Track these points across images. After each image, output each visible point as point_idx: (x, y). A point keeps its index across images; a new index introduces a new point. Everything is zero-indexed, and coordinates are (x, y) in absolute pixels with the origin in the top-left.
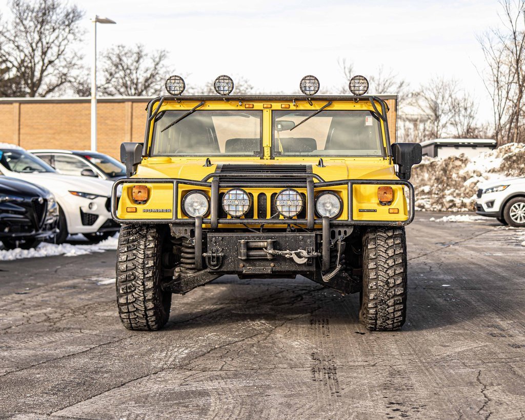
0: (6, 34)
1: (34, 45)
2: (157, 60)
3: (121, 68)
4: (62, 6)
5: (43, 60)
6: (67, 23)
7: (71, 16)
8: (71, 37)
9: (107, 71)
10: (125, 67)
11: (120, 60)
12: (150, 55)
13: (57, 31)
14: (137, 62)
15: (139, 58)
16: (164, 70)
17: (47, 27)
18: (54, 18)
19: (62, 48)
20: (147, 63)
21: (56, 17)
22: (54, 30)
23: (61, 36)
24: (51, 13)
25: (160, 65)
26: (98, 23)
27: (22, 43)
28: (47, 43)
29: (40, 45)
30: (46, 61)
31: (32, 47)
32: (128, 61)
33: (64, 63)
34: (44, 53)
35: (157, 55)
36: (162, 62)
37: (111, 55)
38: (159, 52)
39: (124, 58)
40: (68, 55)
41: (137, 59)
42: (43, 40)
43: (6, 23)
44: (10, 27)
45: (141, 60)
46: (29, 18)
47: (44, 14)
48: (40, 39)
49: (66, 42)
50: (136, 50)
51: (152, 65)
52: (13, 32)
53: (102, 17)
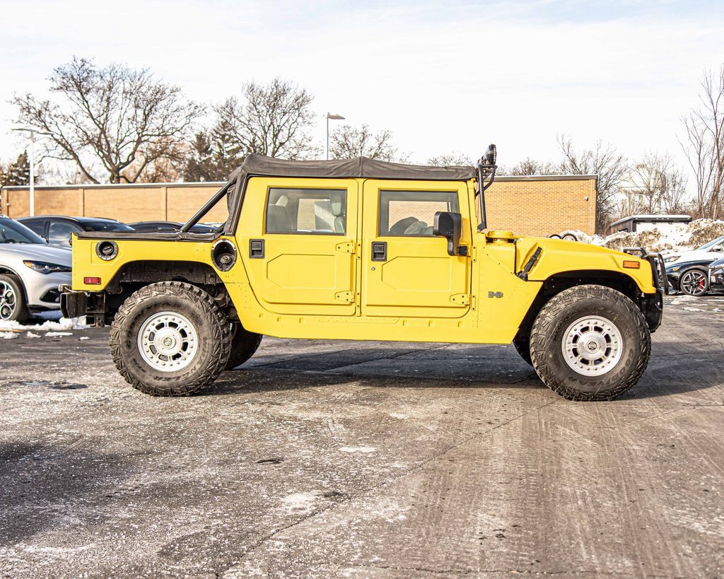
0: (240, 119)
1: (266, 128)
2: (381, 139)
3: (347, 149)
4: (292, 91)
5: (274, 143)
6: (296, 107)
7: (300, 100)
8: (300, 120)
9: (334, 151)
10: (351, 147)
11: (346, 140)
12: (375, 135)
13: (287, 114)
14: (362, 141)
15: (364, 138)
16: (387, 149)
17: (279, 111)
18: (285, 102)
19: (292, 131)
20: (371, 143)
21: (287, 101)
22: (285, 113)
23: (291, 119)
24: (282, 97)
25: (384, 145)
26: (329, 119)
27: (255, 126)
28: (278, 126)
29: (272, 128)
30: (277, 143)
31: (264, 130)
32: (354, 141)
33: (293, 145)
34: (276, 136)
35: (381, 135)
36: (385, 142)
37: (337, 135)
38: (383, 132)
39: (350, 138)
40: (298, 137)
41: (362, 139)
42: (275, 123)
43: (241, 108)
44: (245, 112)
45: (366, 140)
46: (262, 103)
47: (276, 99)
48: (272, 123)
49: (296, 124)
50: (362, 130)
51: (376, 145)
52: (247, 116)
53: (332, 114)
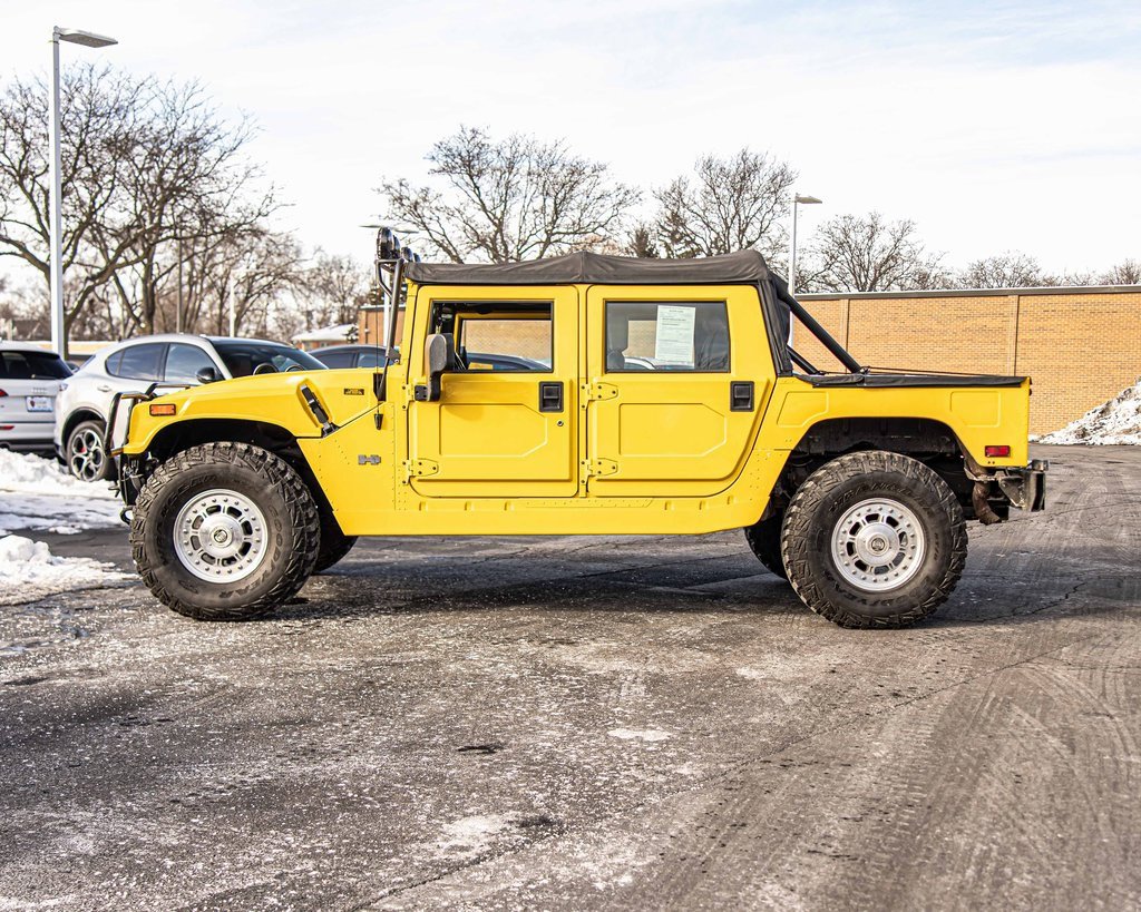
0: (692, 208)
1: (729, 221)
2: (899, 235)
3: (847, 249)
4: (767, 166)
5: (740, 242)
6: (773, 189)
7: (779, 179)
8: (777, 208)
9: (827, 253)
10: (853, 246)
11: (847, 235)
12: (889, 228)
13: (760, 200)
14: (870, 238)
15: (873, 234)
16: (908, 248)
17: (747, 196)
18: (756, 183)
19: (766, 223)
20: (884, 240)
21: (759, 181)
22: (756, 199)
23: (764, 206)
24: (752, 176)
25: (903, 242)
27: (713, 218)
28: (746, 218)
29: (736, 220)
30: (744, 243)
31: (726, 223)
32: (858, 238)
33: (768, 245)
34: (742, 232)
35: (898, 228)
36: (904, 238)
37: (833, 230)
38: (902, 223)
39: (852, 234)
40: (774, 232)
41: (870, 235)
42: (741, 213)
43: (694, 192)
44: (698, 198)
45: (876, 236)
46: (723, 185)
47: (743, 178)
48: (737, 213)
49: (771, 214)
50: (870, 222)
51: (891, 243)
52: (701, 204)
